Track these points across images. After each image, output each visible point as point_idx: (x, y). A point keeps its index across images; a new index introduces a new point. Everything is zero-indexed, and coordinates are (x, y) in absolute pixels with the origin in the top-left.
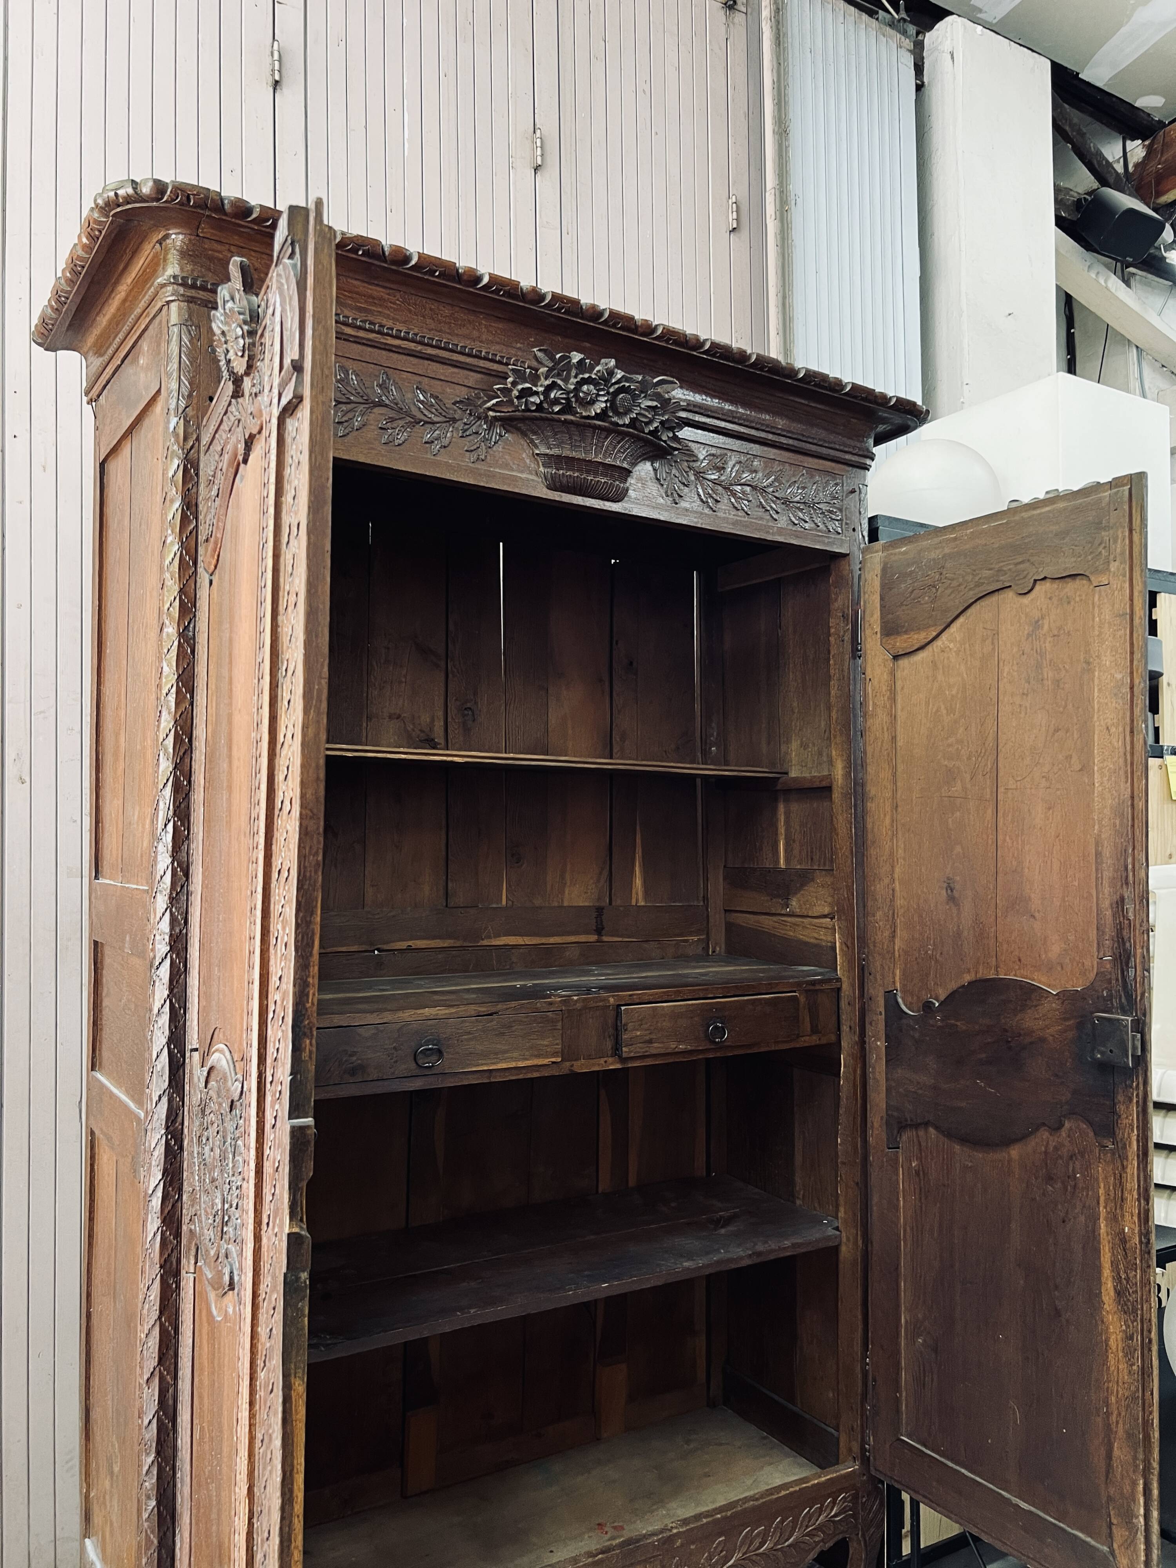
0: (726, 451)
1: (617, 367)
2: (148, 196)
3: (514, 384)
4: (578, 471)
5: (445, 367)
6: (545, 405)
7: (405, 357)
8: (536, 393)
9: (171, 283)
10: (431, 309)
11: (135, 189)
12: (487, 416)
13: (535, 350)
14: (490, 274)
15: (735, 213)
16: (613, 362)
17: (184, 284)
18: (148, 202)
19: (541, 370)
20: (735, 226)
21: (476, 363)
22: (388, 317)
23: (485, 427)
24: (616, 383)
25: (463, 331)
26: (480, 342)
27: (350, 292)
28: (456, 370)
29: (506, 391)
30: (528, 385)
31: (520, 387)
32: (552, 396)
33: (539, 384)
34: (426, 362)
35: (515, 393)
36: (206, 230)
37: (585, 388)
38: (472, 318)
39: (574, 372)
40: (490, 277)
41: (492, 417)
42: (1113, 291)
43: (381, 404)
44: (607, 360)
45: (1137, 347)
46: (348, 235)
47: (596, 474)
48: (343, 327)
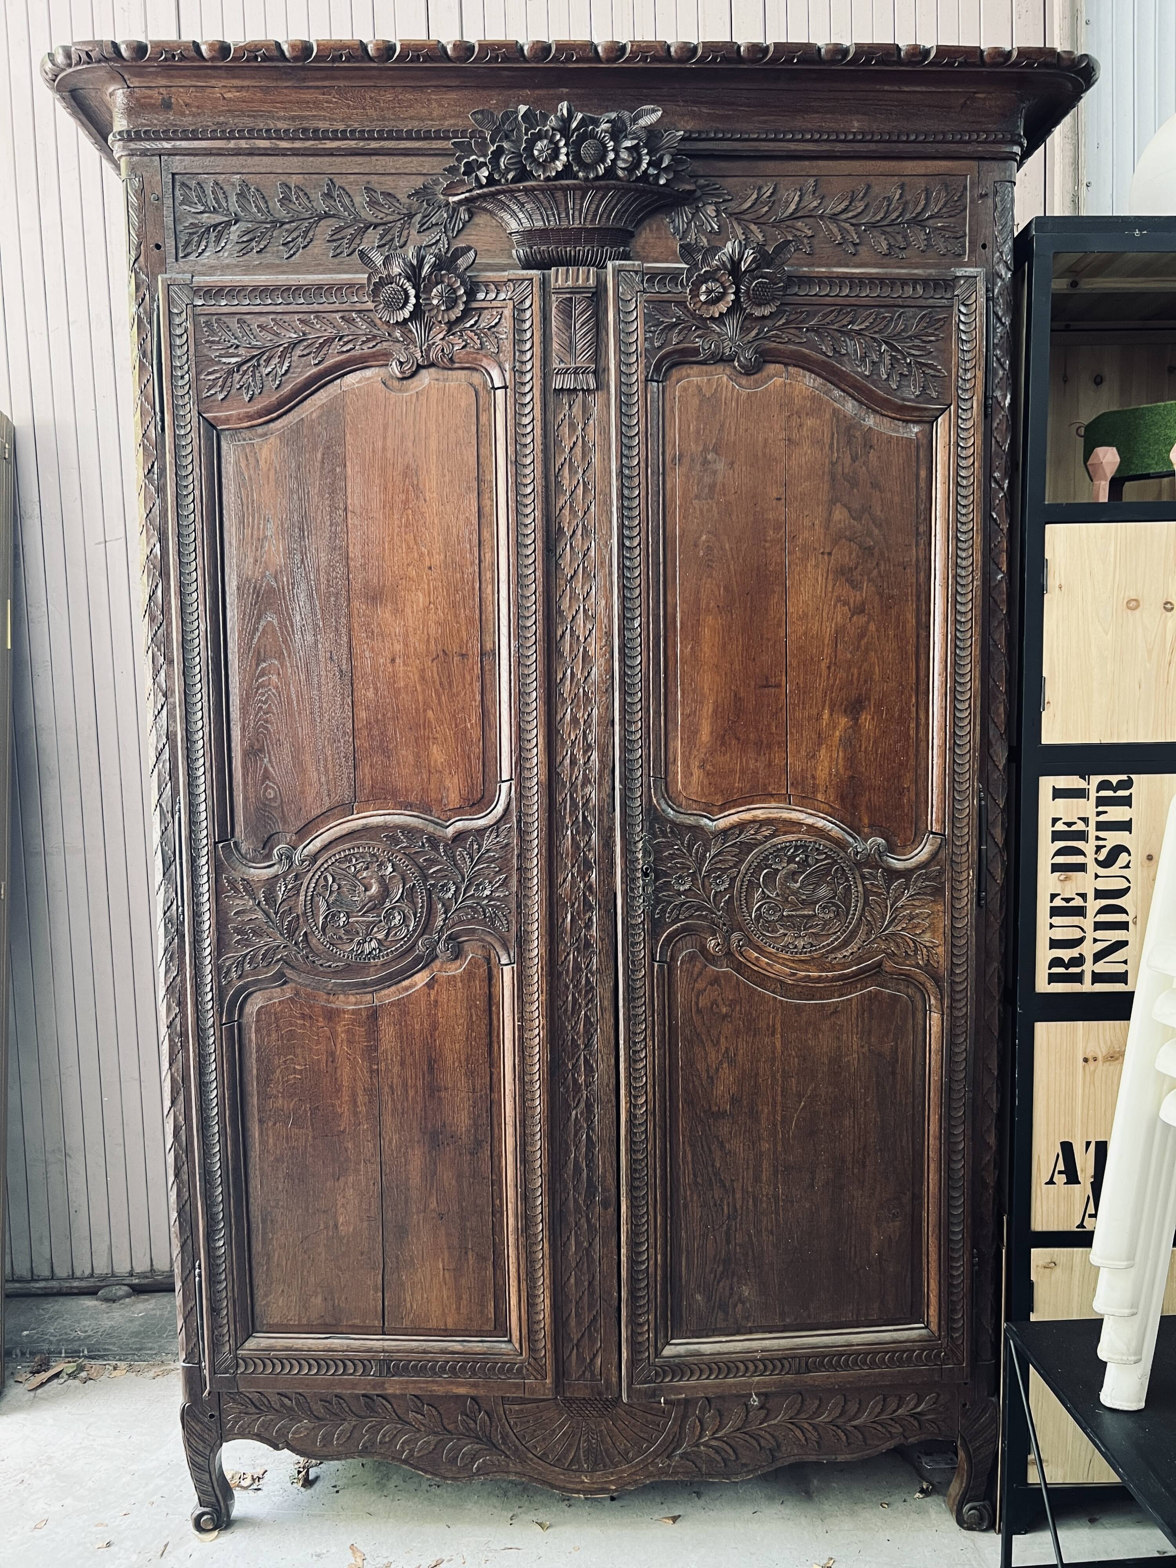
1: (573, 111)
2: (65, 63)
3: (459, 162)
4: (554, 243)
5: (396, 158)
6: (496, 177)
7: (349, 158)
8: (485, 164)
10: (371, 98)
11: (55, 60)
12: (448, 203)
14: (400, 41)
16: (567, 107)
18: (68, 68)
19: (487, 135)
21: (427, 146)
22: (324, 119)
23: (446, 215)
24: (575, 130)
25: (411, 112)
26: (432, 120)
27: (281, 103)
28: (408, 159)
29: (455, 170)
30: (473, 160)
32: (503, 165)
33: (489, 152)
34: (374, 158)
35: (463, 169)
37: (539, 144)
38: (418, 95)
39: (522, 129)
40: (402, 45)
41: (453, 202)
43: (327, 215)
47: (577, 242)
48: (278, 142)
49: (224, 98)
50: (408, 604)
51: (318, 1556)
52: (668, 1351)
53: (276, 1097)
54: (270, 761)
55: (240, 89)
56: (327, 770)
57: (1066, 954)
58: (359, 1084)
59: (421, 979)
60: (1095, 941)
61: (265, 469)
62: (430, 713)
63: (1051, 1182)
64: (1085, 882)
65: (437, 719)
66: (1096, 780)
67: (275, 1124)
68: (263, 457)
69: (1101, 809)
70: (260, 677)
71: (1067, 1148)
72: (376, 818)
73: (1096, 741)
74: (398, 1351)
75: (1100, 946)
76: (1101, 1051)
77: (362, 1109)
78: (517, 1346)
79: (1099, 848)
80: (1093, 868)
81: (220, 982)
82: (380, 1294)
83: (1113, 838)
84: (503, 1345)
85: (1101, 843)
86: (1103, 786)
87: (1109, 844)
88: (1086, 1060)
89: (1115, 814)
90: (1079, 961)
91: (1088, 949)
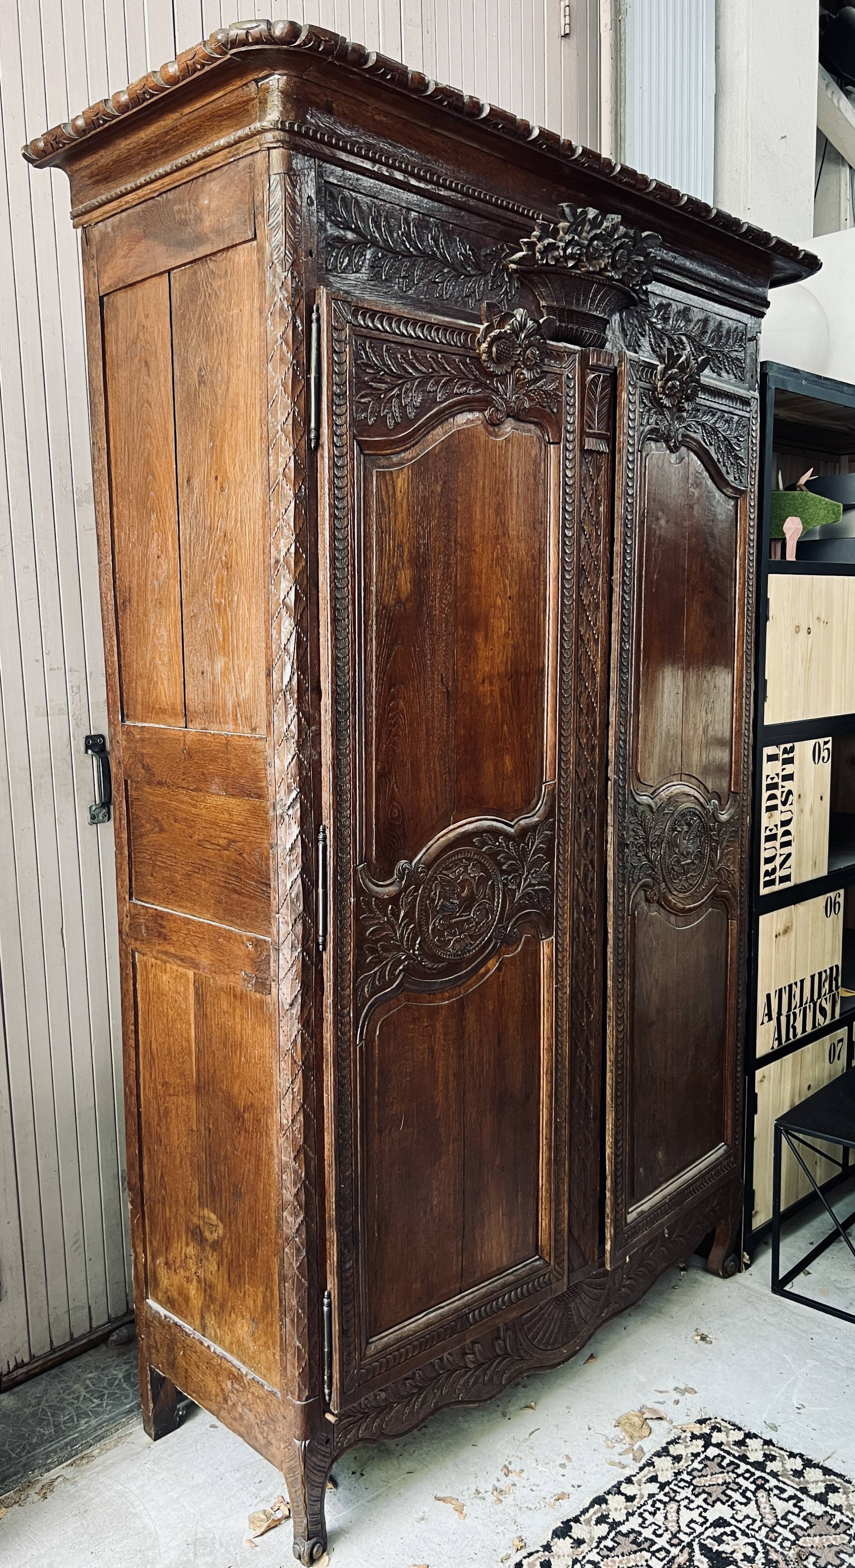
0: (671, 302)
1: (622, 223)
2: (278, 38)
3: (540, 239)
4: (577, 323)
6: (563, 261)
8: (557, 248)
9: (278, 129)
10: (474, 159)
11: (269, 29)
12: (508, 268)
13: (564, 204)
14: (540, 128)
15: (567, 17)
16: (617, 218)
17: (291, 131)
18: (278, 44)
19: (561, 225)
20: (567, 32)
21: (504, 215)
23: (507, 279)
24: (617, 239)
28: (486, 221)
29: (531, 246)
30: (551, 240)
31: (546, 242)
32: (569, 251)
33: (558, 238)
35: (539, 246)
36: (311, 74)
37: (596, 242)
39: (587, 227)
40: (540, 131)
41: (513, 269)
42: (843, 111)
44: (613, 216)
45: (851, 167)
46: (440, 86)
47: (589, 326)
49: (374, 120)
50: (495, 629)
51: (422, 1519)
52: (630, 1218)
53: (392, 1103)
54: (396, 782)
55: (387, 114)
56: (436, 786)
57: (769, 867)
58: (450, 1072)
59: (493, 965)
60: (781, 855)
61: (400, 498)
62: (505, 727)
63: (763, 1023)
64: (778, 817)
65: (510, 733)
66: (782, 747)
67: (390, 1131)
68: (399, 485)
69: (784, 766)
70: (391, 701)
71: (768, 996)
72: (468, 825)
73: (783, 722)
74: (475, 1301)
75: (783, 857)
76: (781, 929)
77: (452, 1093)
78: (547, 1259)
79: (783, 792)
80: (780, 807)
81: (357, 1004)
82: (460, 1258)
83: (788, 785)
84: (538, 1263)
85: (783, 789)
86: (785, 751)
87: (786, 790)
88: (776, 936)
89: (789, 769)
90: (774, 871)
91: (778, 861)
